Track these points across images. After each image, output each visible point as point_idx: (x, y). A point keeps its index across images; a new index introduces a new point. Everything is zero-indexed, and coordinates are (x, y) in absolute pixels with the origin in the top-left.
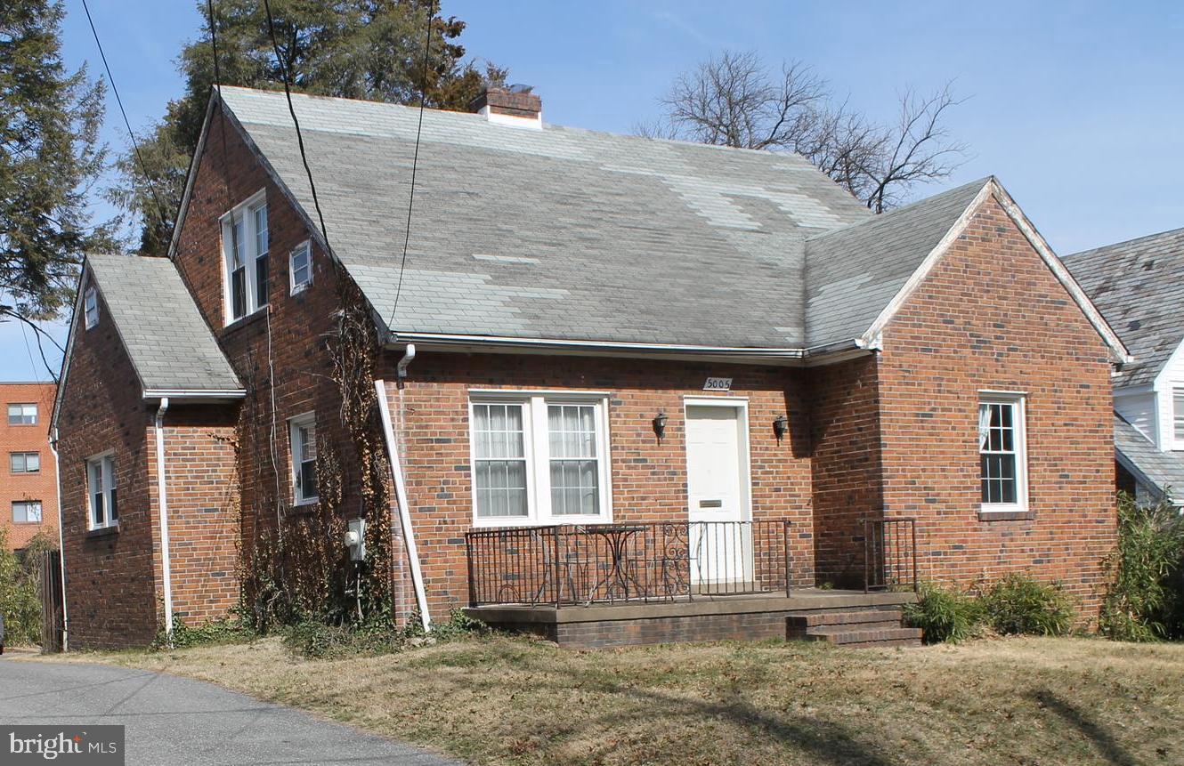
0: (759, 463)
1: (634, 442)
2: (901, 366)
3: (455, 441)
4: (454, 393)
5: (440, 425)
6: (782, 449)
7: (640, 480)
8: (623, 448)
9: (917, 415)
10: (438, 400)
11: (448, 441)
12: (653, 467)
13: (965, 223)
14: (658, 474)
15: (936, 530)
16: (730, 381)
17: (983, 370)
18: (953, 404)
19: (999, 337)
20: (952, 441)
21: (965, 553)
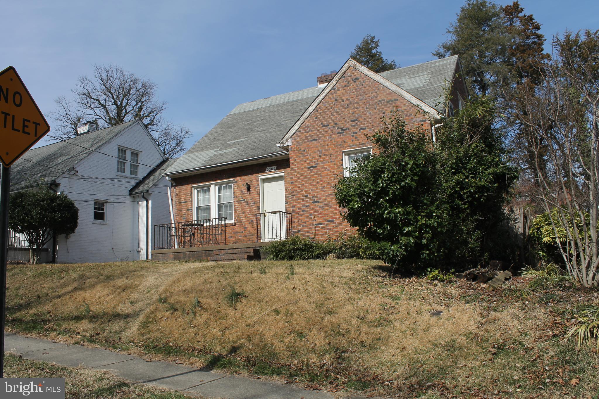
1: (241, 194)
2: (300, 149)
3: (188, 202)
5: (184, 198)
7: (242, 207)
8: (237, 197)
9: (309, 168)
10: (183, 190)
11: (186, 202)
12: (247, 202)
13: (334, 83)
14: (249, 204)
15: (319, 214)
16: (276, 167)
17: (345, 142)
18: (328, 160)
19: (354, 126)
20: (327, 175)
21: (335, 223)
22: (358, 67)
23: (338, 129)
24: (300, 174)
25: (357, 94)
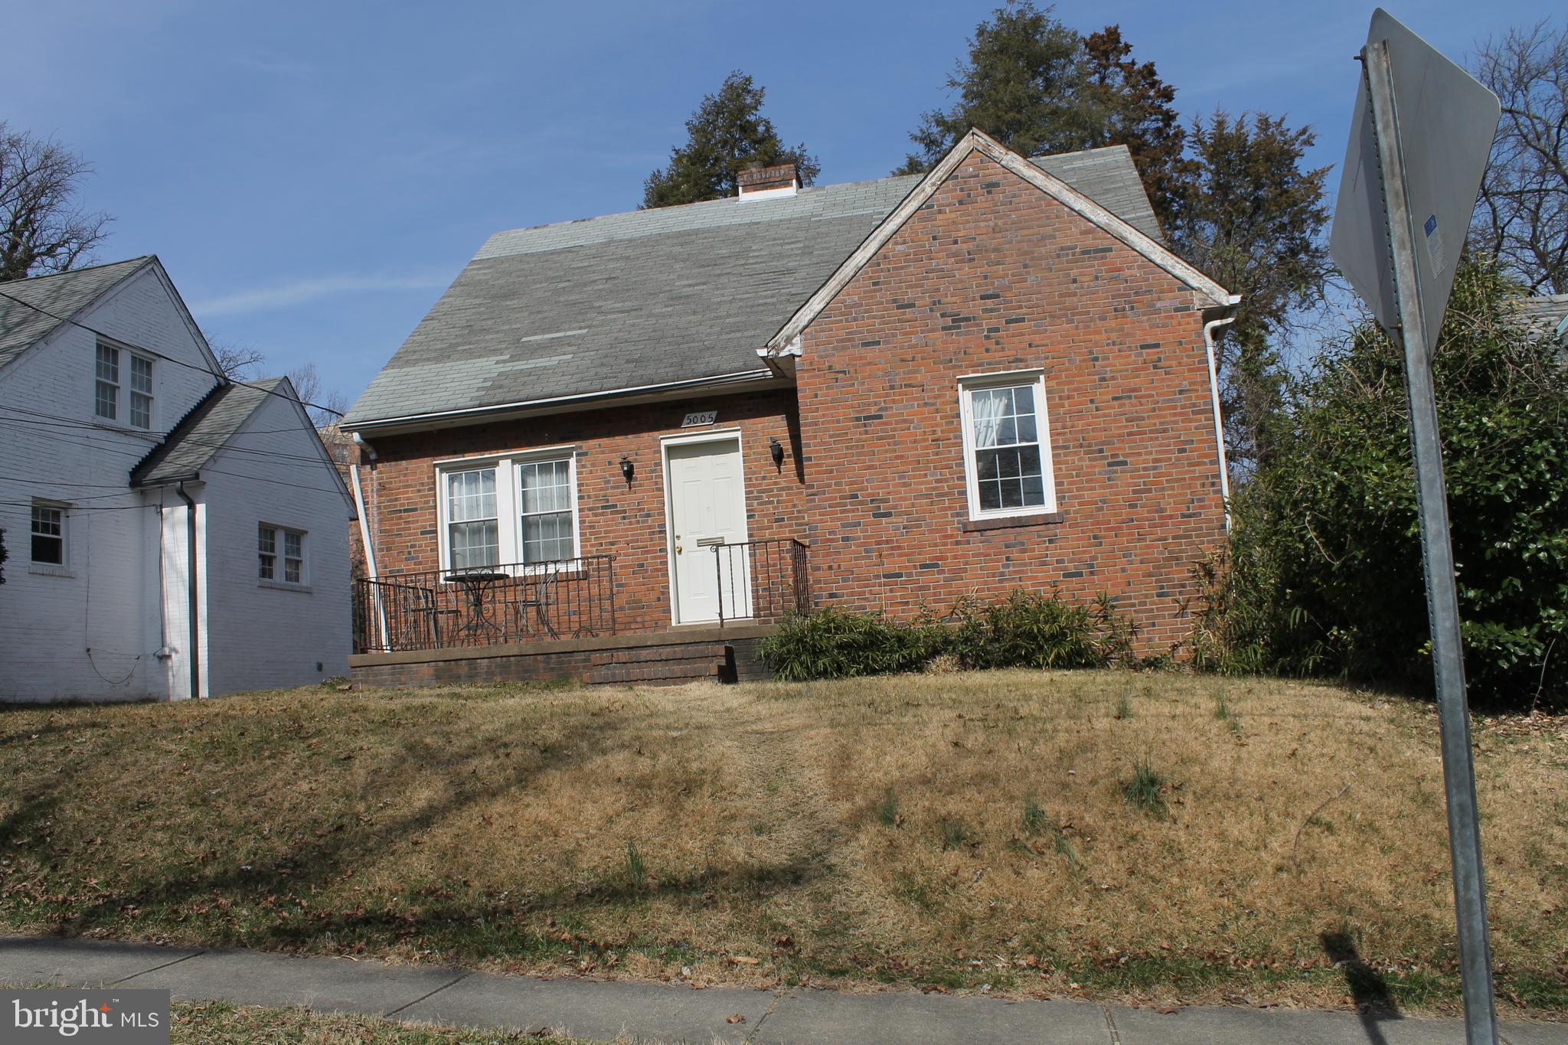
0: (755, 494)
1: (601, 489)
2: (830, 367)
3: (421, 509)
4: (419, 466)
5: (408, 497)
6: (785, 476)
7: (608, 526)
8: (589, 497)
9: (858, 419)
10: (405, 475)
11: (415, 510)
12: (625, 511)
13: (929, 190)
14: (630, 517)
15: (892, 548)
16: (714, 414)
17: (965, 353)
18: (915, 399)
19: (992, 310)
20: (915, 441)
21: (943, 572)
22: (996, 154)
23: (943, 315)
24: (831, 436)
25: (996, 225)
